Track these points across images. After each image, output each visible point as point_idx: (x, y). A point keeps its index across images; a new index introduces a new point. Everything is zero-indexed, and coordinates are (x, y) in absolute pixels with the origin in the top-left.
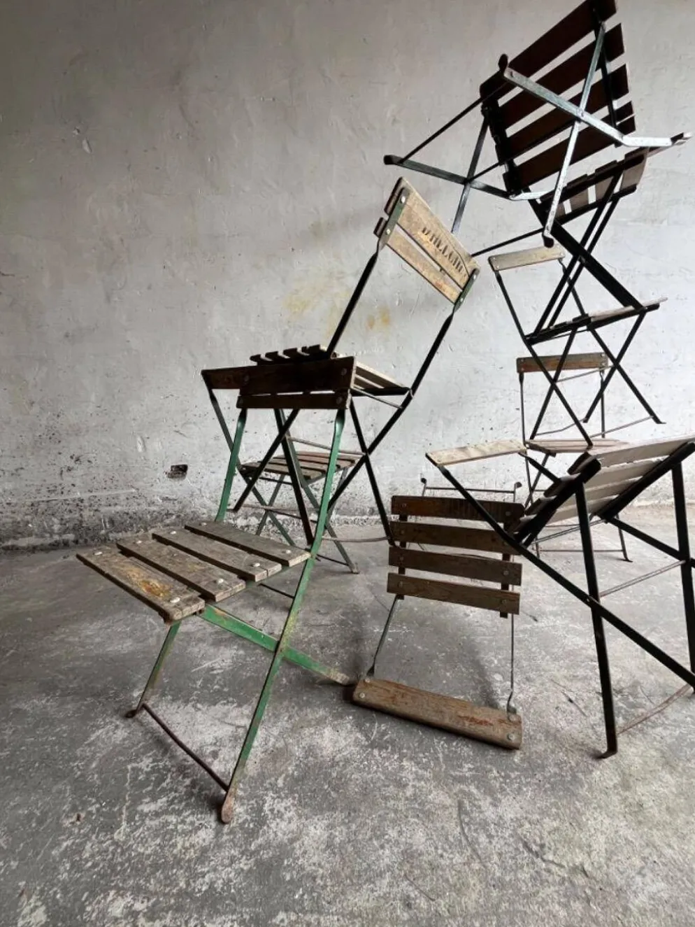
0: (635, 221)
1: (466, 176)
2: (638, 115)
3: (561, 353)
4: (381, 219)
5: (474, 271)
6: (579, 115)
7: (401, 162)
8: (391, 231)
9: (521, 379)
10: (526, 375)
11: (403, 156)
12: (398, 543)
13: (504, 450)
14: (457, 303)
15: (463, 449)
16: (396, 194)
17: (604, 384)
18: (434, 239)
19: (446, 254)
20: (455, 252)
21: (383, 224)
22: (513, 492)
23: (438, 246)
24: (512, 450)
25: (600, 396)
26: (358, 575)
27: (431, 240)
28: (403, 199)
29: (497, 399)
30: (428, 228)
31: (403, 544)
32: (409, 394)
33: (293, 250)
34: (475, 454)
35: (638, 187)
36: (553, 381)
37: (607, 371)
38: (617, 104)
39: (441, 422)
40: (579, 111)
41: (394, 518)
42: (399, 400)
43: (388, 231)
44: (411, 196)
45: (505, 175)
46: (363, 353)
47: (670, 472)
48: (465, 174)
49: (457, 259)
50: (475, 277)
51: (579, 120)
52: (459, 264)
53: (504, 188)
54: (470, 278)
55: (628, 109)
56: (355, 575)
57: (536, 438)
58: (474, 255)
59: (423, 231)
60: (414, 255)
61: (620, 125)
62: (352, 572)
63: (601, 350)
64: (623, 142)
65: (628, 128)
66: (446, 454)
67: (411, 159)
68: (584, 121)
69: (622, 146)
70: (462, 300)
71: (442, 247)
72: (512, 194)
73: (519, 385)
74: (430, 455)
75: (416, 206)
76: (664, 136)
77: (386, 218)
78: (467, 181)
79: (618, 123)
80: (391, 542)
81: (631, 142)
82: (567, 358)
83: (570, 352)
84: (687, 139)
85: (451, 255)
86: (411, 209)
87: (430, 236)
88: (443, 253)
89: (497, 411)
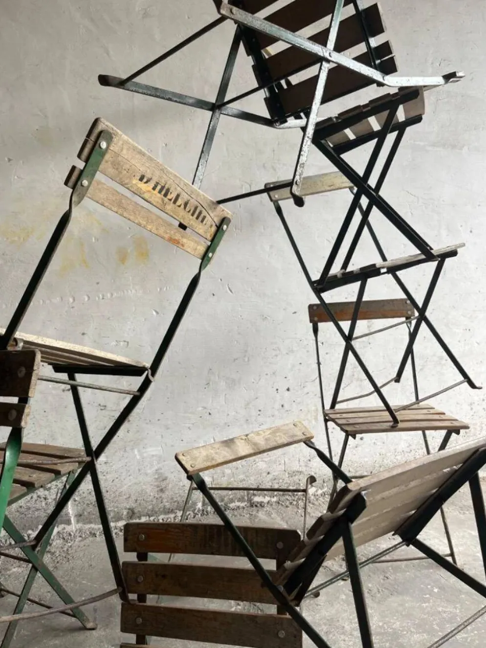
0: (434, 145)
1: (214, 101)
2: (398, 54)
3: (354, 299)
4: (74, 168)
5: (224, 221)
6: (327, 55)
7: (122, 84)
8: (90, 183)
9: (316, 331)
10: (321, 325)
11: (124, 77)
12: (133, 597)
13: (285, 440)
14: (205, 259)
15: (229, 443)
16: (93, 138)
17: (413, 336)
18: (159, 187)
19: (178, 203)
20: (192, 201)
21: (76, 173)
22: (305, 491)
23: (166, 195)
24: (296, 439)
25: (409, 351)
26: (94, 632)
27: (154, 189)
28: (104, 145)
29: (292, 351)
30: (148, 176)
31: (142, 598)
32: (147, 376)
33: (10, 160)
34: (243, 449)
35: (423, 117)
36: (348, 338)
37: (414, 322)
38: (374, 42)
39: (223, 384)
40: (326, 51)
41: (127, 557)
42: (135, 382)
43: (85, 183)
44: (115, 140)
45: (266, 99)
46: (112, 295)
47: (467, 484)
48: (212, 99)
49: (196, 208)
50: (225, 227)
51: (328, 61)
52: (200, 213)
53: (267, 115)
54: (219, 228)
55: (385, 48)
56: (88, 633)
57: (338, 406)
58: (220, 202)
59: (141, 179)
60: (130, 207)
61: (380, 64)
62: (85, 628)
63: (404, 296)
64: (385, 82)
65: (389, 68)
66: (204, 453)
67: (137, 80)
68: (333, 62)
69: (385, 87)
70: (210, 255)
71: (172, 196)
72: (276, 121)
73: (314, 338)
74: (181, 457)
75: (125, 151)
76: (433, 75)
77: (80, 165)
78: (216, 107)
79: (378, 62)
80: (124, 597)
81: (394, 82)
82: (362, 305)
83: (365, 298)
84: (461, 77)
85: (186, 204)
86: (117, 155)
87: (151, 184)
88: (175, 202)
89: (293, 366)
